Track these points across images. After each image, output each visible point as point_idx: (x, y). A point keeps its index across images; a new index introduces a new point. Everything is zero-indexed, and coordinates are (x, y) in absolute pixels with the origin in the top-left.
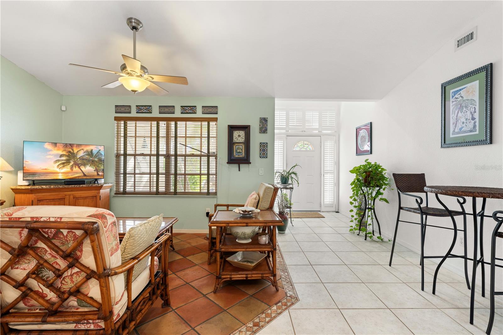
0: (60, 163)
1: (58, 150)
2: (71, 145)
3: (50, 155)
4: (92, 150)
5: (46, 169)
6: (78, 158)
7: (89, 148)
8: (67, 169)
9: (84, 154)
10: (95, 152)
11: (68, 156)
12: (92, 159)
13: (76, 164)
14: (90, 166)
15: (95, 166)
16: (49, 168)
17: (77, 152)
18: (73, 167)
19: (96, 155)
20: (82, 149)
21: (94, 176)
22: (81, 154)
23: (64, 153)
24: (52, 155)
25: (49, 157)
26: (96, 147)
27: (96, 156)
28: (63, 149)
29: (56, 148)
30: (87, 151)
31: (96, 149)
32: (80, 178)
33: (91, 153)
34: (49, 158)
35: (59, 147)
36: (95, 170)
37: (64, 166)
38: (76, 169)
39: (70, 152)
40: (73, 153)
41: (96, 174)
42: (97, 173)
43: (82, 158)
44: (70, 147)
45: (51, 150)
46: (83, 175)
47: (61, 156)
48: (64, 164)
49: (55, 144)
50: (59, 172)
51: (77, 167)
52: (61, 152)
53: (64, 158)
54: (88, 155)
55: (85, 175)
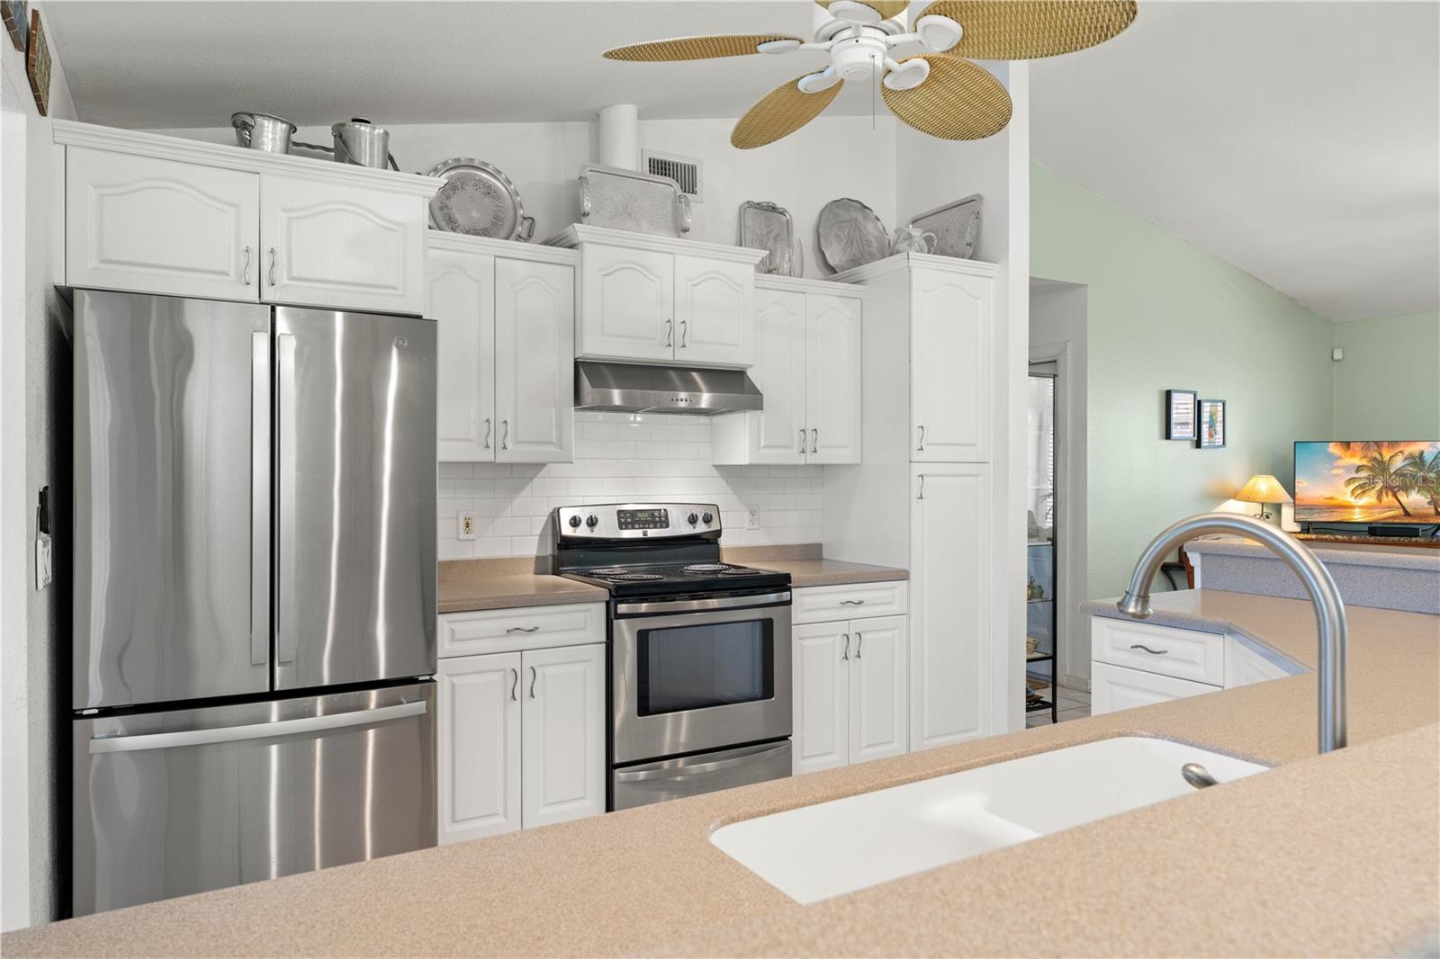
0: (1356, 484)
1: (1352, 456)
2: (1378, 444)
3: (1338, 467)
4: (1422, 453)
5: (1331, 498)
6: (1392, 472)
7: (1415, 449)
8: (1369, 499)
9: (1406, 463)
10: (1428, 457)
11: (1371, 469)
12: (1422, 474)
13: (1389, 488)
14: (1419, 491)
15: (1429, 491)
16: (1336, 497)
17: (1391, 457)
18: (1381, 493)
19: (1431, 464)
20: (1401, 452)
21: (1427, 516)
22: (1398, 463)
23: (1364, 462)
24: (1342, 468)
25: (1335, 471)
26: (1431, 446)
27: (1431, 469)
28: (1360, 454)
29: (1349, 453)
30: (1411, 456)
31: (1431, 449)
32: (1396, 521)
33: (1418, 460)
34: (1337, 475)
35: (1354, 450)
36: (1429, 503)
37: (1363, 492)
38: (1388, 499)
39: (1375, 459)
40: (1382, 462)
41: (1433, 511)
42: (1436, 509)
43: (1399, 473)
44: (1376, 448)
45: (1339, 458)
46: (1403, 513)
47: (1359, 469)
48: (1364, 489)
49: (1347, 445)
50: (1355, 504)
51: (1390, 493)
52: (1357, 461)
53: (1364, 474)
54: (1414, 464)
55: (1407, 514)
